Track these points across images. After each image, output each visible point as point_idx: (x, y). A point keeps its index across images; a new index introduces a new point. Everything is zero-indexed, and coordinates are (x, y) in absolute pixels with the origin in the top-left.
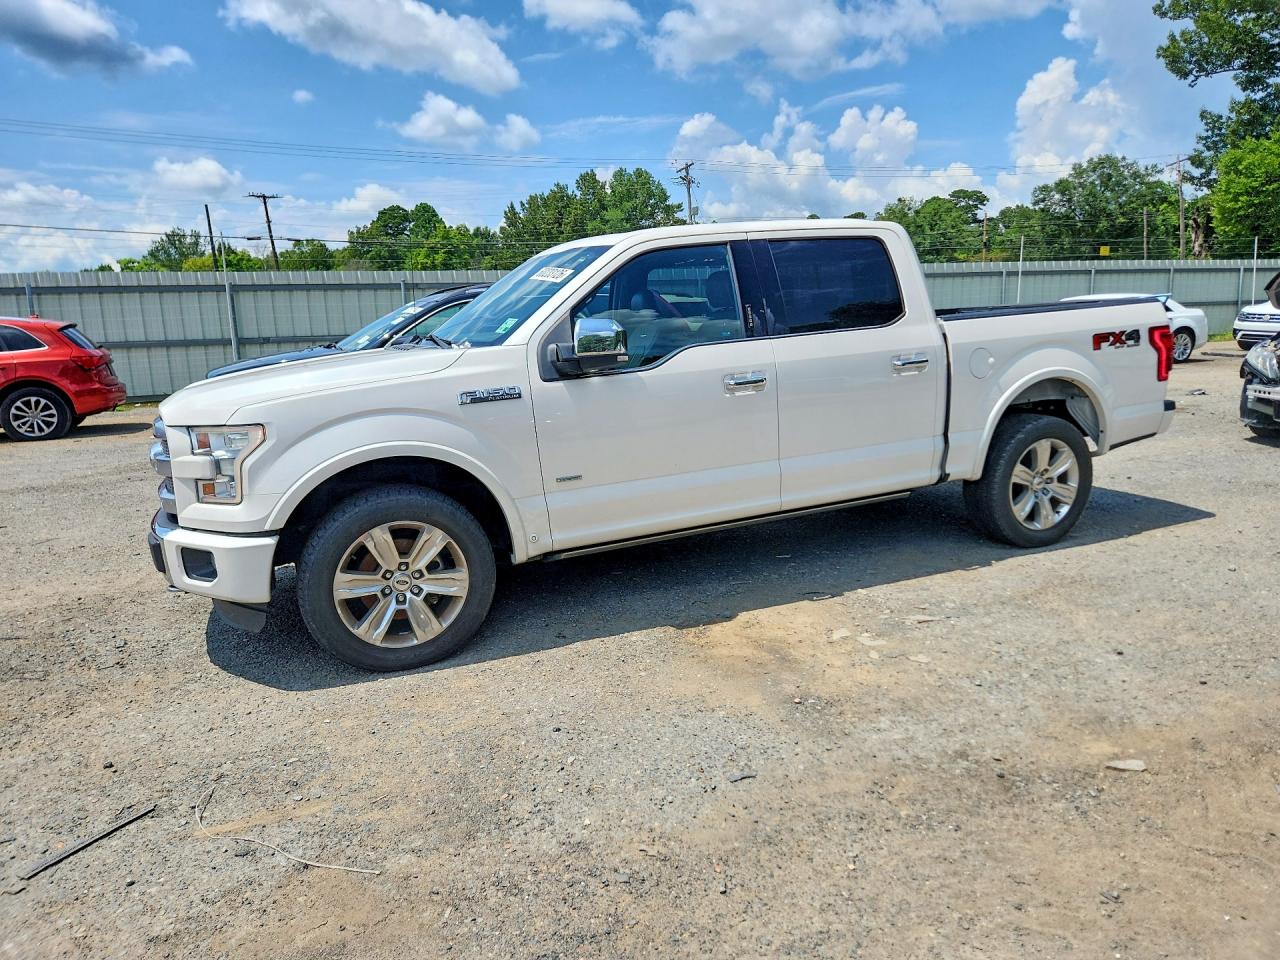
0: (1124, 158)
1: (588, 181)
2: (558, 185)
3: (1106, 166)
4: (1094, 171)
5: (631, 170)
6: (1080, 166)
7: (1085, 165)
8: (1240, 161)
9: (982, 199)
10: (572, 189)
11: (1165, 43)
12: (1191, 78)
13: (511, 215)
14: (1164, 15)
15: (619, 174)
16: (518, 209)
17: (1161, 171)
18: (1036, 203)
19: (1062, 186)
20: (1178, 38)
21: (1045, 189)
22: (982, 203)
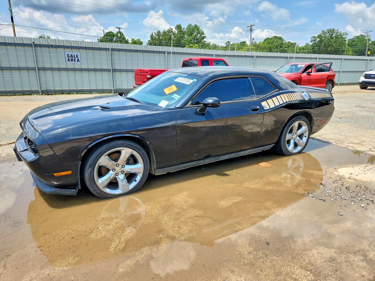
0: (338, 30)
1: (179, 27)
2: (170, 28)
3: (332, 31)
4: (329, 32)
5: (193, 25)
13: (152, 36)
15: (190, 26)
16: (154, 35)
17: (347, 34)
18: (312, 41)
19: (319, 36)
21: (314, 37)
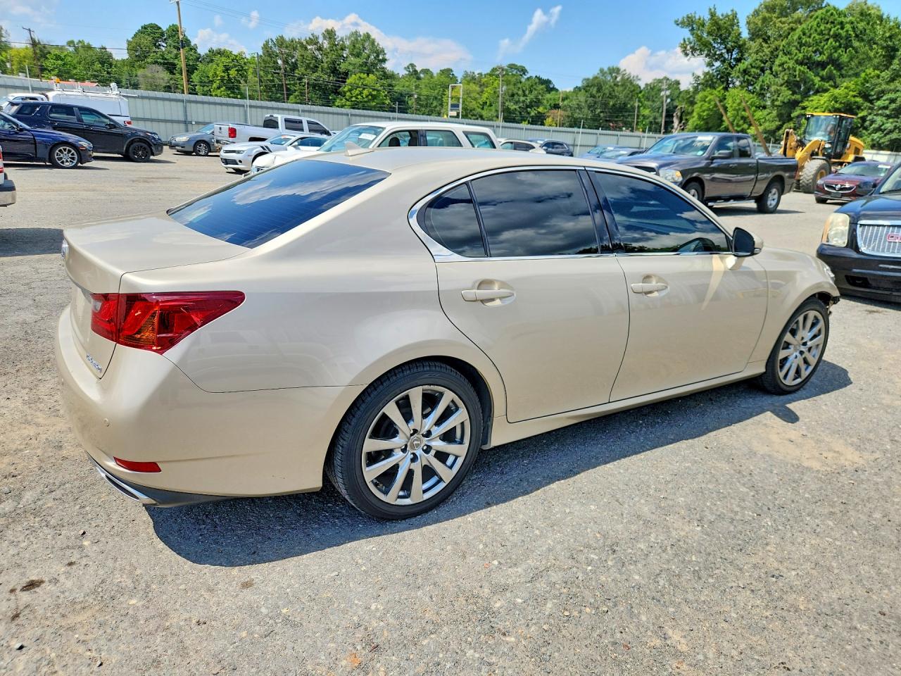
6: (603, 70)
7: (606, 69)
8: (707, 97)
9: (524, 71)
10: (320, 40)
11: (682, 42)
12: (688, 57)
14: (678, 25)
20: (686, 40)
22: (524, 74)
